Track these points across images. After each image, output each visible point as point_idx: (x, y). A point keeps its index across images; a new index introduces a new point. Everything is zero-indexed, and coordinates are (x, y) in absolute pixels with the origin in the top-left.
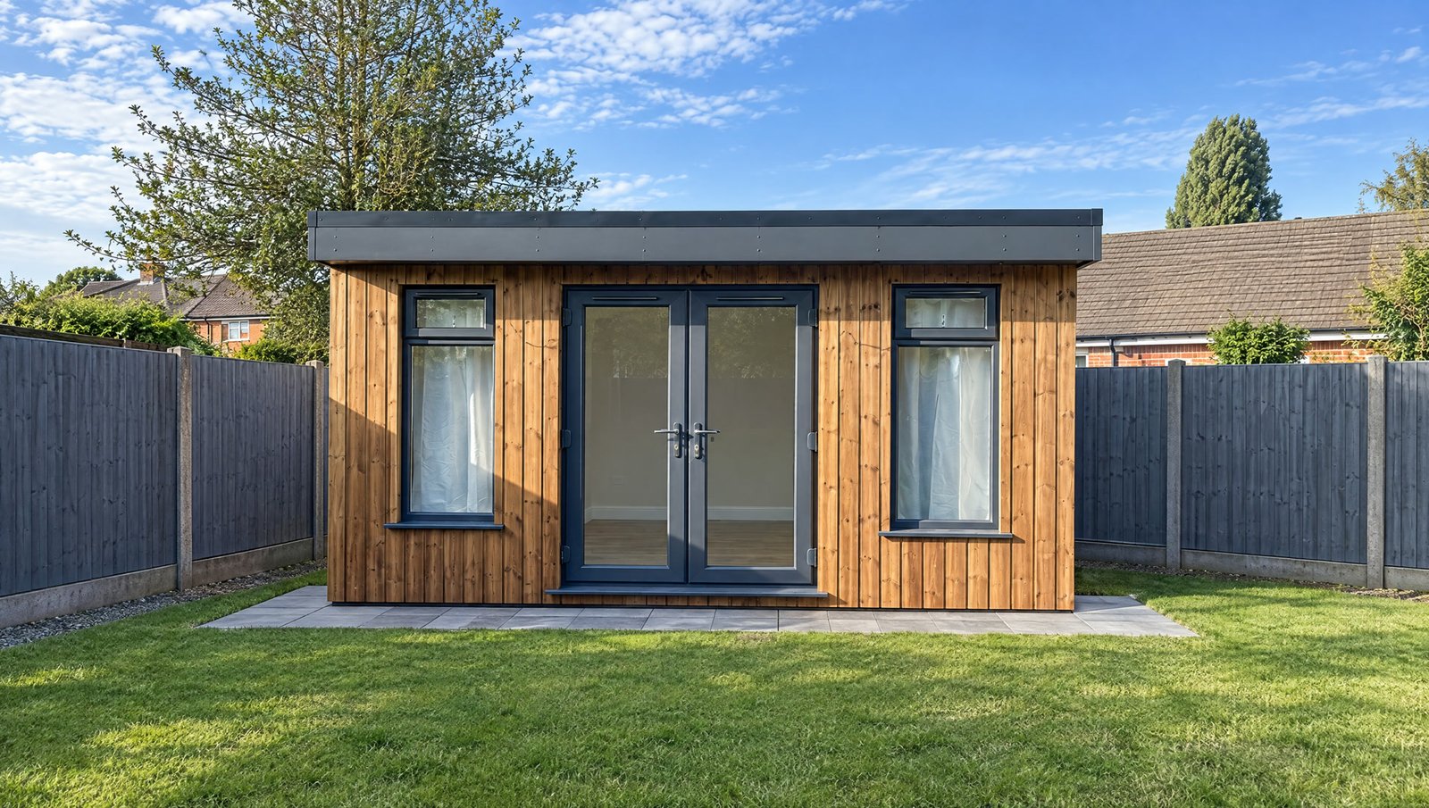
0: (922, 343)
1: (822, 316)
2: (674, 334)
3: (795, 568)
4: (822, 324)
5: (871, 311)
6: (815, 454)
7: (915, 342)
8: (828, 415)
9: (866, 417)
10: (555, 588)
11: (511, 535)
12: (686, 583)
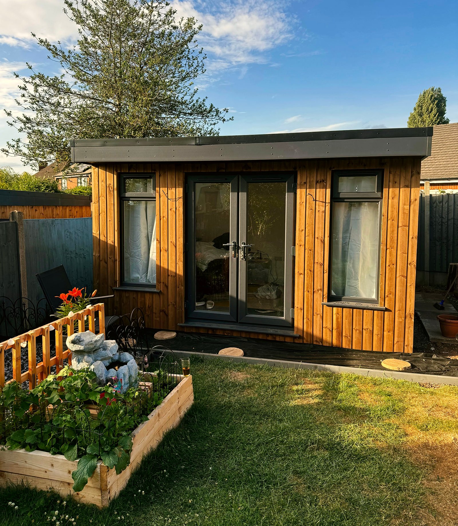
0: (345, 200)
1: (298, 187)
2: (232, 196)
3: (284, 318)
4: (298, 191)
5: (321, 183)
6: (294, 257)
7: (342, 200)
8: (300, 236)
9: (317, 238)
10: (182, 323)
11: (163, 294)
12: (236, 322)
